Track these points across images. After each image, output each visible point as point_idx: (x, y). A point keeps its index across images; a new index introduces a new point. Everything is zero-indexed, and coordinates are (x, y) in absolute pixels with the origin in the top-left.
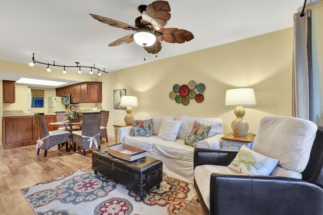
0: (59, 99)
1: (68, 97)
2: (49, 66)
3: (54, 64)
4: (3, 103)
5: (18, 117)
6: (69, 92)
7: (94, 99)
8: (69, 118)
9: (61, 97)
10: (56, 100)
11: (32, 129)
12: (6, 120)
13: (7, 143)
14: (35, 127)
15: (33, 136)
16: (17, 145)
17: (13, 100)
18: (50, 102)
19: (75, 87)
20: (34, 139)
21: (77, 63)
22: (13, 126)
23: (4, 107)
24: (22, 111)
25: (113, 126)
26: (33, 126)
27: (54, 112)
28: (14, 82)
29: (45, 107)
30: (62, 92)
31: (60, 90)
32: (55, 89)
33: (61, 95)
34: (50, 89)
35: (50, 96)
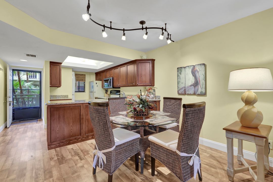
0: (100, 83)
1: (110, 81)
2: (104, 28)
3: (111, 26)
4: (50, 86)
5: (65, 105)
6: (111, 75)
7: (145, 82)
8: (135, 109)
9: (101, 81)
10: (97, 85)
11: (80, 121)
12: (51, 109)
13: (52, 141)
14: (83, 118)
15: (80, 130)
16: (63, 143)
17: (60, 84)
18: (91, 87)
19: (119, 69)
20: (82, 135)
21: (142, 23)
22: (59, 118)
23: (51, 91)
24: (67, 96)
25: (224, 129)
26: (82, 117)
27: (94, 97)
28: (61, 63)
29: (86, 92)
30: (103, 76)
31: (100, 74)
32: (95, 73)
33: (101, 79)
34: (90, 74)
35: (91, 81)
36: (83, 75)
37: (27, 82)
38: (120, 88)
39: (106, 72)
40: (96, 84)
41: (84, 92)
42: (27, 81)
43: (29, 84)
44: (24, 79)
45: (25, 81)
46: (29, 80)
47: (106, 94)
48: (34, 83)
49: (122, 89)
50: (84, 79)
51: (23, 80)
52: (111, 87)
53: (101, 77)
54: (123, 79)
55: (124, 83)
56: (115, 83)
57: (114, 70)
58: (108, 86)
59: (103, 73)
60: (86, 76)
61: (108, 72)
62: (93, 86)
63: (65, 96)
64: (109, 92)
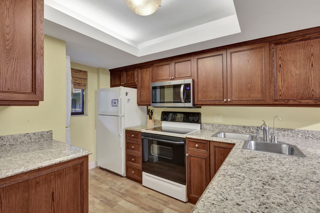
27: (123, 128)
30: (142, 77)
31: (130, 73)
32: (110, 70)
33: (135, 83)
34: (98, 70)
35: (101, 88)
36: (82, 73)
39: (158, 66)
40: (127, 95)
41: (82, 113)
47: (150, 121)
49: (203, 110)
50: (83, 82)
52: (190, 105)
53: (134, 80)
54: (249, 85)
55: (257, 96)
56: (200, 95)
57: (198, 59)
58: (161, 102)
59: (142, 69)
60: (89, 75)
61: (166, 66)
62: (117, 100)
63: (41, 135)
64: (157, 116)
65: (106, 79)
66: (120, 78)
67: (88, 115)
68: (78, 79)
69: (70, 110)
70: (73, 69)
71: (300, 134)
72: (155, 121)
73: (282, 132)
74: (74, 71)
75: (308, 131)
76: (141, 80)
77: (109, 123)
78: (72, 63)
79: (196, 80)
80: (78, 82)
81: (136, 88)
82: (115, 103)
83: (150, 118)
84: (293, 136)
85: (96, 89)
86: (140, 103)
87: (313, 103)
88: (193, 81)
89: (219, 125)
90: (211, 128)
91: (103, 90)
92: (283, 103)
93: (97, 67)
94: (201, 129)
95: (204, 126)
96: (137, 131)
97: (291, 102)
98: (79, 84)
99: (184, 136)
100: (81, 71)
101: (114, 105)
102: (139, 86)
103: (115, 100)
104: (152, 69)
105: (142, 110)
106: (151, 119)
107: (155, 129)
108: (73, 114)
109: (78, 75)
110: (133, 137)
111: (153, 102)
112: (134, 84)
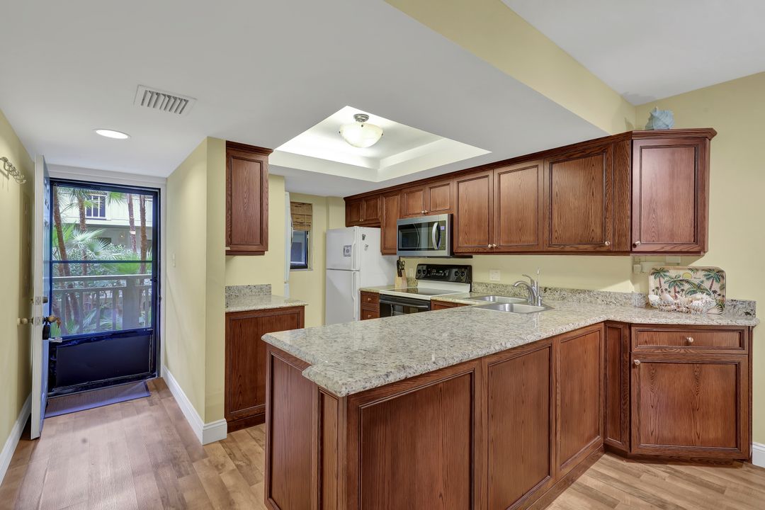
4: (227, 253)
6: (440, 206)
7: (672, 237)
10: (365, 242)
17: (262, 243)
24: (269, 288)
27: (358, 288)
28: (266, 152)
29: (313, 268)
30: (387, 210)
31: (372, 202)
32: (344, 198)
33: (378, 219)
34: (328, 201)
35: (331, 227)
36: (305, 207)
37: (82, 232)
38: (471, 257)
39: (408, 194)
40: (363, 239)
41: (305, 267)
42: (82, 227)
43: (88, 236)
44: (72, 221)
45: (76, 226)
46: (88, 222)
47: (399, 280)
48: (104, 234)
49: (476, 261)
50: (305, 220)
51: (69, 225)
52: (446, 253)
53: (377, 214)
54: (520, 223)
55: (529, 239)
56: (461, 238)
57: (458, 182)
58: (428, 249)
59: (388, 196)
60: (314, 208)
61: (418, 193)
62: (351, 246)
63: (261, 289)
64: (411, 271)
65: (339, 213)
66: (358, 211)
67: (312, 270)
68: (300, 216)
69: (289, 263)
70: (294, 203)
71: (600, 298)
72: (408, 280)
73: (578, 295)
74: (294, 205)
75: (610, 293)
76: (386, 214)
77: (339, 280)
78: (292, 194)
79: (455, 214)
80: (299, 220)
81: (379, 227)
82: (347, 251)
83: (400, 274)
84: (591, 302)
85: (325, 229)
86: (385, 251)
87: (592, 250)
88: (452, 217)
89: (496, 286)
90: (485, 291)
91: (334, 231)
92: (558, 249)
93: (325, 196)
94: (471, 291)
95: (475, 286)
96: (375, 292)
97: (568, 248)
98: (301, 224)
99: (428, 298)
100: (303, 204)
101: (346, 253)
102: (383, 224)
103: (347, 246)
104: (401, 197)
105: (390, 262)
106: (401, 276)
107: (408, 291)
108: (293, 267)
109: (300, 211)
110: (370, 302)
111: (399, 250)
112: (378, 221)
